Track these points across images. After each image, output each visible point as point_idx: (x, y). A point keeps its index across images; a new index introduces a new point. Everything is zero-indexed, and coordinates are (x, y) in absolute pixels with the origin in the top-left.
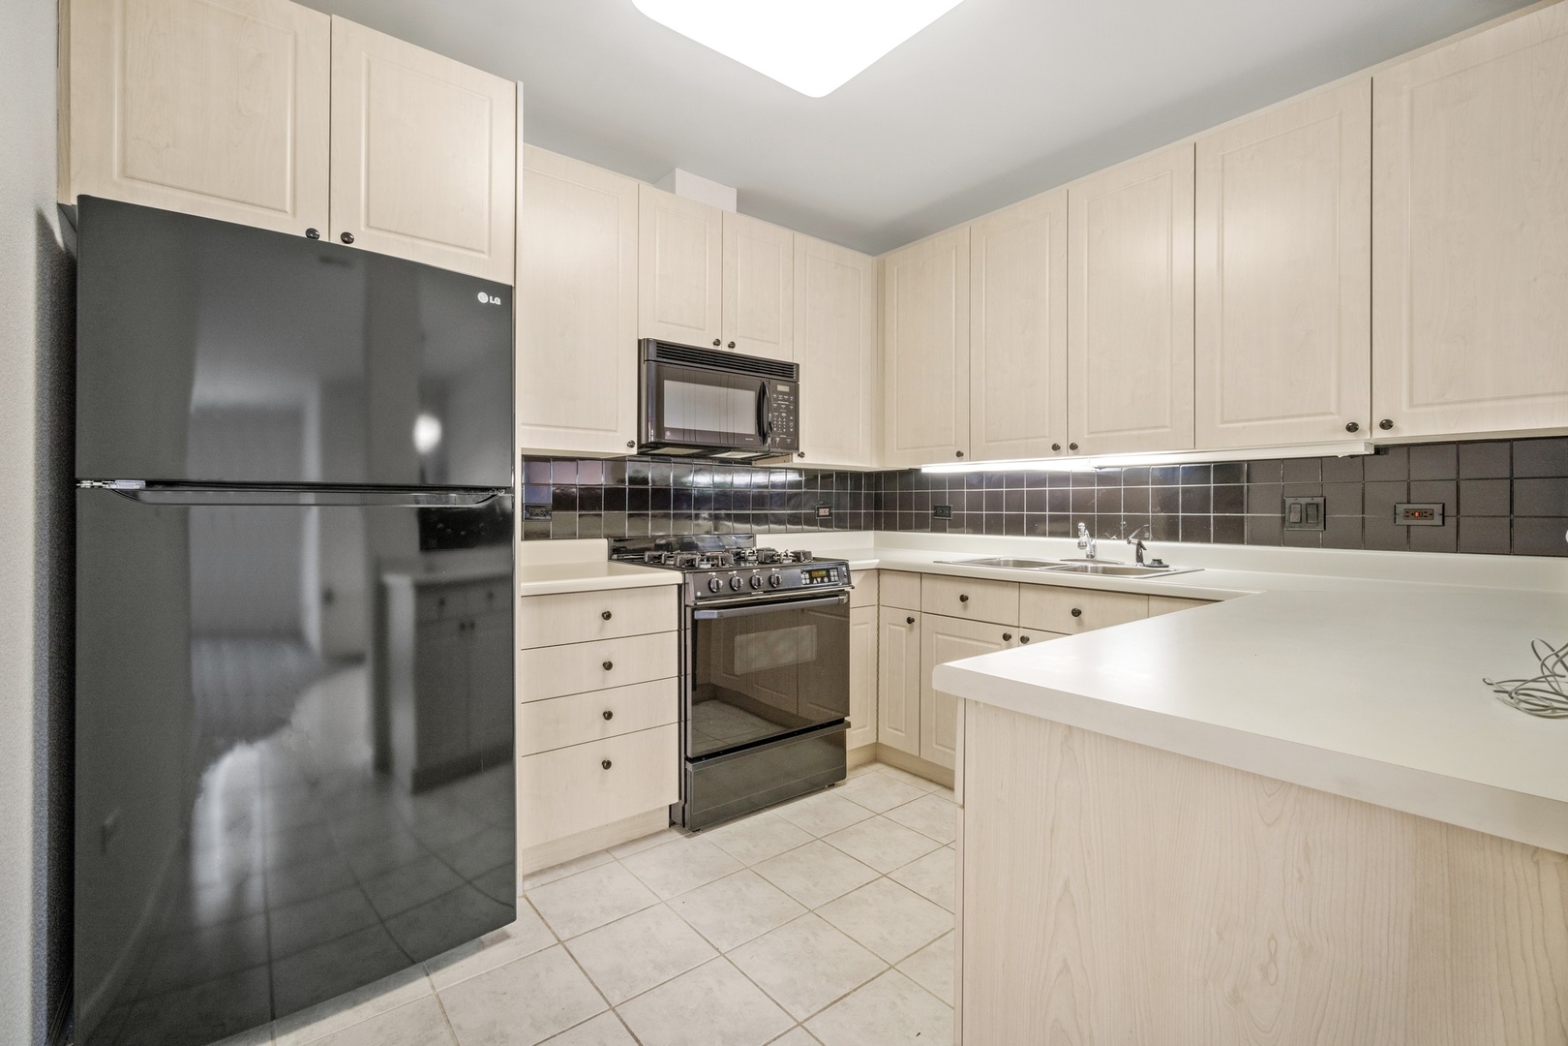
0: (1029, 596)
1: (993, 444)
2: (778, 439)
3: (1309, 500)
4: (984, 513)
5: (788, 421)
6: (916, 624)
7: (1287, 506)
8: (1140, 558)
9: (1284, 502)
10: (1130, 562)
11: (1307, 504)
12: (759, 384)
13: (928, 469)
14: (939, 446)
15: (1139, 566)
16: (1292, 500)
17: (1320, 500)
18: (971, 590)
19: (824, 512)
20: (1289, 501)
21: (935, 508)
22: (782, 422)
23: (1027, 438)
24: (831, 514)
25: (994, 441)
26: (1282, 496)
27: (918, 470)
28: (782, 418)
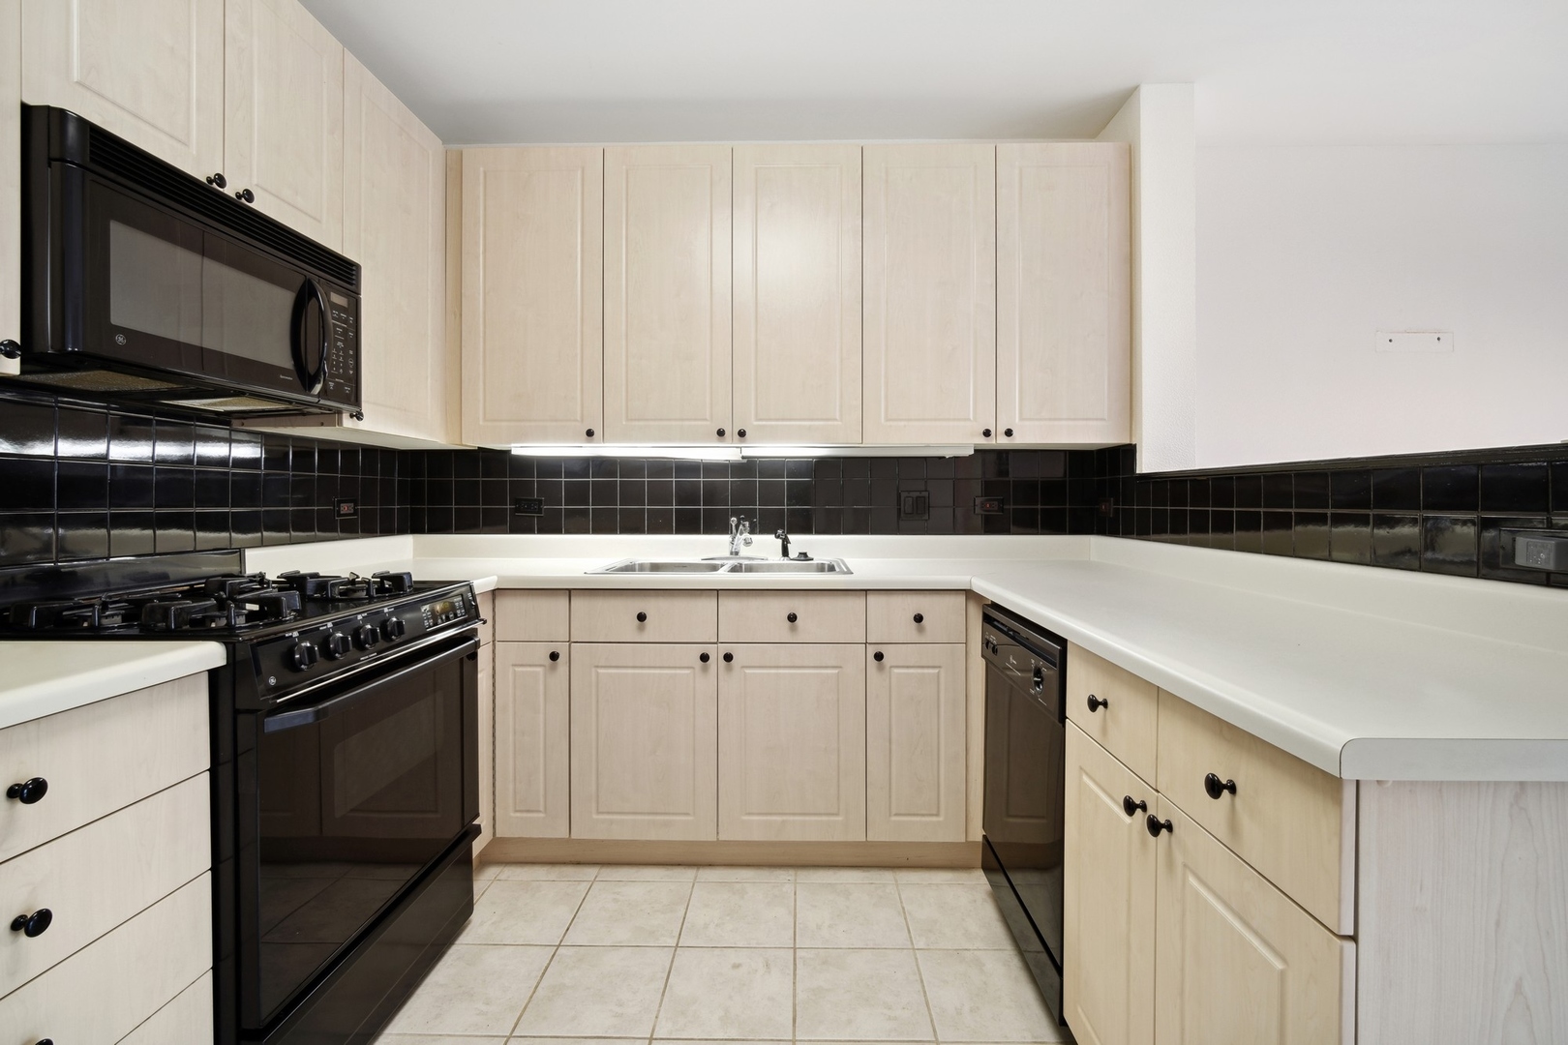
0: (729, 605)
1: (637, 423)
2: (331, 384)
3: (918, 494)
4: (591, 507)
5: (346, 356)
6: (562, 659)
7: (902, 499)
8: (785, 552)
9: (899, 496)
10: (776, 557)
11: (917, 497)
12: (299, 281)
13: (518, 450)
14: (556, 421)
15: (786, 561)
16: (906, 494)
17: (926, 494)
18: (648, 606)
19: (345, 508)
20: (903, 495)
21: (515, 501)
22: (338, 356)
23: (682, 420)
24: (355, 513)
25: (639, 420)
26: (898, 490)
27: (507, 452)
28: (337, 348)
